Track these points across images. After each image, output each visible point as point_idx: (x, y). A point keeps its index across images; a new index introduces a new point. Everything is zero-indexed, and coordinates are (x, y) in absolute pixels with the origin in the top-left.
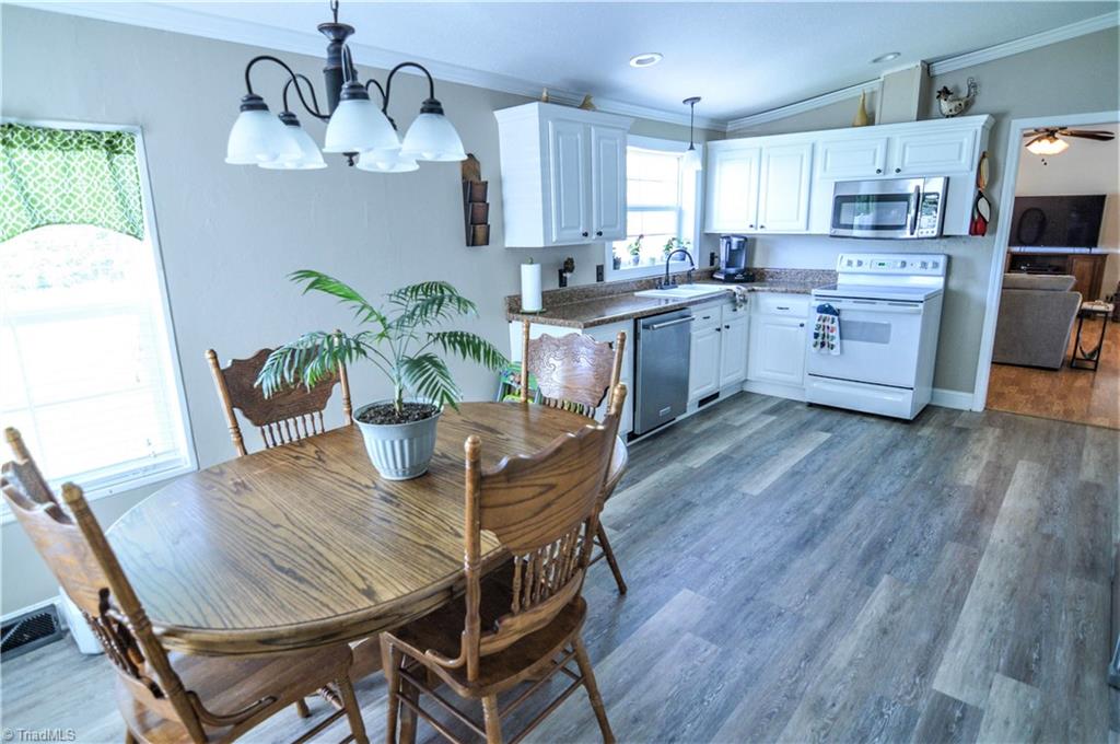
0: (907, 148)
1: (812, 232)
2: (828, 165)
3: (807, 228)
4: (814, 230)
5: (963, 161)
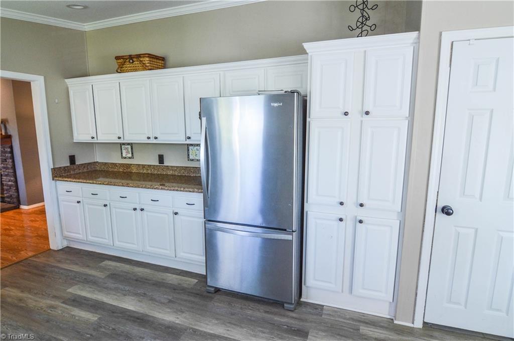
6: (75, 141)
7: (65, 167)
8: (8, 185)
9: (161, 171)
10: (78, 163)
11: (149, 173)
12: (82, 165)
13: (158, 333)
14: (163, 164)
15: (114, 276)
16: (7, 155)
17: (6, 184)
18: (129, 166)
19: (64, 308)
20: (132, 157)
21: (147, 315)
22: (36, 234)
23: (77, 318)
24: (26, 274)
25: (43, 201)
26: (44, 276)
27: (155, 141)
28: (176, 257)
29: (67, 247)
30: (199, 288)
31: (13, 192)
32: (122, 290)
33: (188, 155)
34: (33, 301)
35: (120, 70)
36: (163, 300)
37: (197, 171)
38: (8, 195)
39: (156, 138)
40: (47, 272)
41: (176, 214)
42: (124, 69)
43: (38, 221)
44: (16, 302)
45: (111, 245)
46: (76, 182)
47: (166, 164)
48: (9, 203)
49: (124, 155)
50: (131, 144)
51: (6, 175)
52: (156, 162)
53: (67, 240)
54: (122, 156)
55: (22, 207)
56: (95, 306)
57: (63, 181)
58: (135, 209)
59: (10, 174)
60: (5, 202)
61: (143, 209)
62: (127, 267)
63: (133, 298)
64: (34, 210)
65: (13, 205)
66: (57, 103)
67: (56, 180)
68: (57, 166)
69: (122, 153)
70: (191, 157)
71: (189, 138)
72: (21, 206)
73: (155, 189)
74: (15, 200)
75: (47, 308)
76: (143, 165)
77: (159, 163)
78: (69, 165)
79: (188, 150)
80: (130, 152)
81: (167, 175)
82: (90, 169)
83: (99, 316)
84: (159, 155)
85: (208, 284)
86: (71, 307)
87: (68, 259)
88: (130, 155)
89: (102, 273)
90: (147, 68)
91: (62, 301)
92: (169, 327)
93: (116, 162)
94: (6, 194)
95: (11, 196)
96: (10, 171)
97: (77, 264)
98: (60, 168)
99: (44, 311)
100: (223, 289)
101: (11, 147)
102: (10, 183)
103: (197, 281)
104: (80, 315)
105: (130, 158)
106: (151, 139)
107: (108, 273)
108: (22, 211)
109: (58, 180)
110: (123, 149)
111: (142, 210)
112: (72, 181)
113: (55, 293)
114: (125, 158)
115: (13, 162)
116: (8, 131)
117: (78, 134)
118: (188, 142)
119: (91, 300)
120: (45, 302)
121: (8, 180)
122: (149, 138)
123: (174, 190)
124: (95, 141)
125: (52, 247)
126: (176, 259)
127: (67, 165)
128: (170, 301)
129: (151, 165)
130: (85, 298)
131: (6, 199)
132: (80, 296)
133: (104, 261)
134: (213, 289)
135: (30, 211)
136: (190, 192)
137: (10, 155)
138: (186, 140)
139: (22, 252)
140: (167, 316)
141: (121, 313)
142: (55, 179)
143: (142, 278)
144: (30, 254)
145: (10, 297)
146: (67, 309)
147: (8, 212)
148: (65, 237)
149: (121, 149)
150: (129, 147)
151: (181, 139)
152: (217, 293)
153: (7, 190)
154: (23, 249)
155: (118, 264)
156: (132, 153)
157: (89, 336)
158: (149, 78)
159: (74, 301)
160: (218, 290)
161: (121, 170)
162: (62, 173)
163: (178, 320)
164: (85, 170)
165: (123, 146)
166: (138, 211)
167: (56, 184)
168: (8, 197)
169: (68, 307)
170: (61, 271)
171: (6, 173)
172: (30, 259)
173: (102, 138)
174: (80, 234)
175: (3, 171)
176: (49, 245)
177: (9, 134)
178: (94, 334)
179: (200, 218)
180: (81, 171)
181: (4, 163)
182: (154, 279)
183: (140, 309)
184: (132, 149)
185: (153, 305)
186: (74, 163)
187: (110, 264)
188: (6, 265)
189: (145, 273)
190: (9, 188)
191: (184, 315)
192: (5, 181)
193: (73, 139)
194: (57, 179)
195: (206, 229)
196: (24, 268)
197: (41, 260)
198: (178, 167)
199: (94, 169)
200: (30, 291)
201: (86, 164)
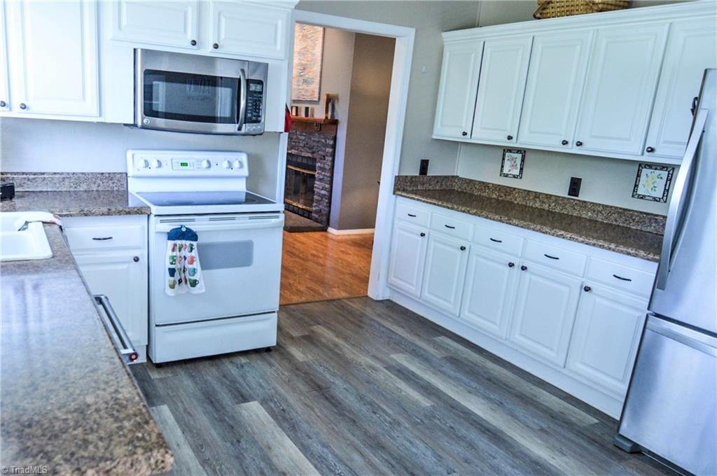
0: (223, 20)
1: (107, 121)
2: (124, 23)
3: (100, 115)
4: (109, 118)
5: (278, 47)
6: (434, 137)
7: (412, 177)
8: (319, 195)
9: (569, 209)
10: (430, 173)
11: (544, 210)
12: (435, 177)
13: (518, 463)
14: (577, 196)
15: (455, 361)
16: (327, 149)
17: (318, 193)
18: (509, 190)
19: (388, 375)
20: (520, 176)
21: (502, 432)
22: (349, 272)
23: (403, 393)
24: (340, 317)
25: (374, 227)
26: (360, 327)
27: (576, 150)
28: (565, 367)
29: (388, 300)
30: (599, 434)
31: (323, 206)
32: (465, 383)
33: (636, 186)
34: (349, 351)
35: (541, 14)
36: (531, 425)
37: (647, 221)
38: (317, 208)
39: (579, 144)
40: (365, 324)
41: (587, 289)
42: (548, 11)
43: (350, 254)
44: (332, 346)
45: (455, 315)
46: (427, 202)
47: (582, 197)
48: (316, 220)
49: (505, 171)
50: (523, 152)
51: (321, 180)
52: (563, 192)
53: (390, 288)
54: (502, 170)
55: (330, 230)
56: (428, 390)
57: (408, 197)
58: (511, 265)
59: (325, 178)
60: (311, 219)
61: (526, 268)
62: (474, 356)
63: (483, 401)
64: (344, 238)
65: (319, 225)
66: (424, 73)
67: (398, 195)
68: (403, 174)
69: (502, 167)
70: (641, 191)
71: (652, 150)
72: (329, 228)
73: (557, 236)
74: (324, 218)
75: (367, 366)
76: (536, 193)
77: (569, 195)
78: (418, 174)
79: (638, 176)
80: (519, 167)
81: (580, 218)
82: (444, 187)
83: (433, 404)
84: (573, 179)
85: (621, 432)
86: (396, 378)
87: (390, 317)
88: (516, 172)
89: (436, 351)
90: (595, 8)
91: (385, 366)
92: (537, 463)
93: (488, 181)
94: (314, 207)
95: (321, 211)
96: (326, 174)
97: (403, 327)
98: (406, 176)
99: (364, 368)
100: (650, 452)
101: (335, 139)
102: (323, 192)
103: (596, 421)
104: (408, 392)
105: (514, 177)
106: (570, 145)
107: (445, 354)
108: (330, 236)
109: (401, 195)
110: (506, 158)
111: (524, 268)
112: (421, 201)
113: (375, 353)
114: (506, 176)
115: (333, 161)
116: (335, 113)
117: (441, 125)
118: (647, 158)
119: (422, 379)
120: (365, 360)
121: (321, 187)
122: (565, 143)
123: (594, 245)
124: (467, 139)
125: (370, 294)
126: (565, 371)
127: (414, 175)
128: (542, 430)
129: (551, 196)
130: (414, 374)
131: (314, 215)
132: (406, 369)
133: (440, 336)
134: (629, 445)
135: (340, 238)
136: (629, 254)
137: (331, 150)
138: (643, 154)
139: (334, 289)
140: (537, 449)
141: (464, 413)
142: (397, 192)
143: (497, 379)
144: (344, 294)
145: (325, 338)
146: (390, 377)
147: (313, 233)
148: (392, 285)
149: (504, 159)
150: (519, 156)
151: (633, 151)
152: (635, 455)
153: (318, 201)
154: (336, 286)
155: (461, 347)
156: (521, 169)
157: (419, 421)
158: (595, 28)
159: (399, 371)
160: (637, 451)
161: (494, 196)
162: (407, 186)
163: (554, 461)
164: (437, 188)
165: (507, 154)
166: (517, 270)
167: (395, 201)
168: (316, 212)
169: (393, 376)
170: (382, 329)
171: (321, 177)
172: (344, 301)
173: (480, 136)
174: (412, 285)
175: (318, 173)
176: (367, 290)
177: (336, 118)
178: (426, 421)
179: (638, 309)
180: (431, 188)
181: (322, 161)
182: (518, 389)
183: (491, 419)
184: (523, 160)
185: (513, 423)
186: (426, 174)
187: (448, 342)
188: (317, 300)
189: (504, 376)
190: (320, 198)
191: (564, 458)
192: (318, 188)
193: (432, 133)
194: (400, 193)
195: (647, 331)
196: (338, 310)
197: (356, 306)
198: (607, 206)
199: (449, 188)
200: (346, 339)
201: (440, 176)
